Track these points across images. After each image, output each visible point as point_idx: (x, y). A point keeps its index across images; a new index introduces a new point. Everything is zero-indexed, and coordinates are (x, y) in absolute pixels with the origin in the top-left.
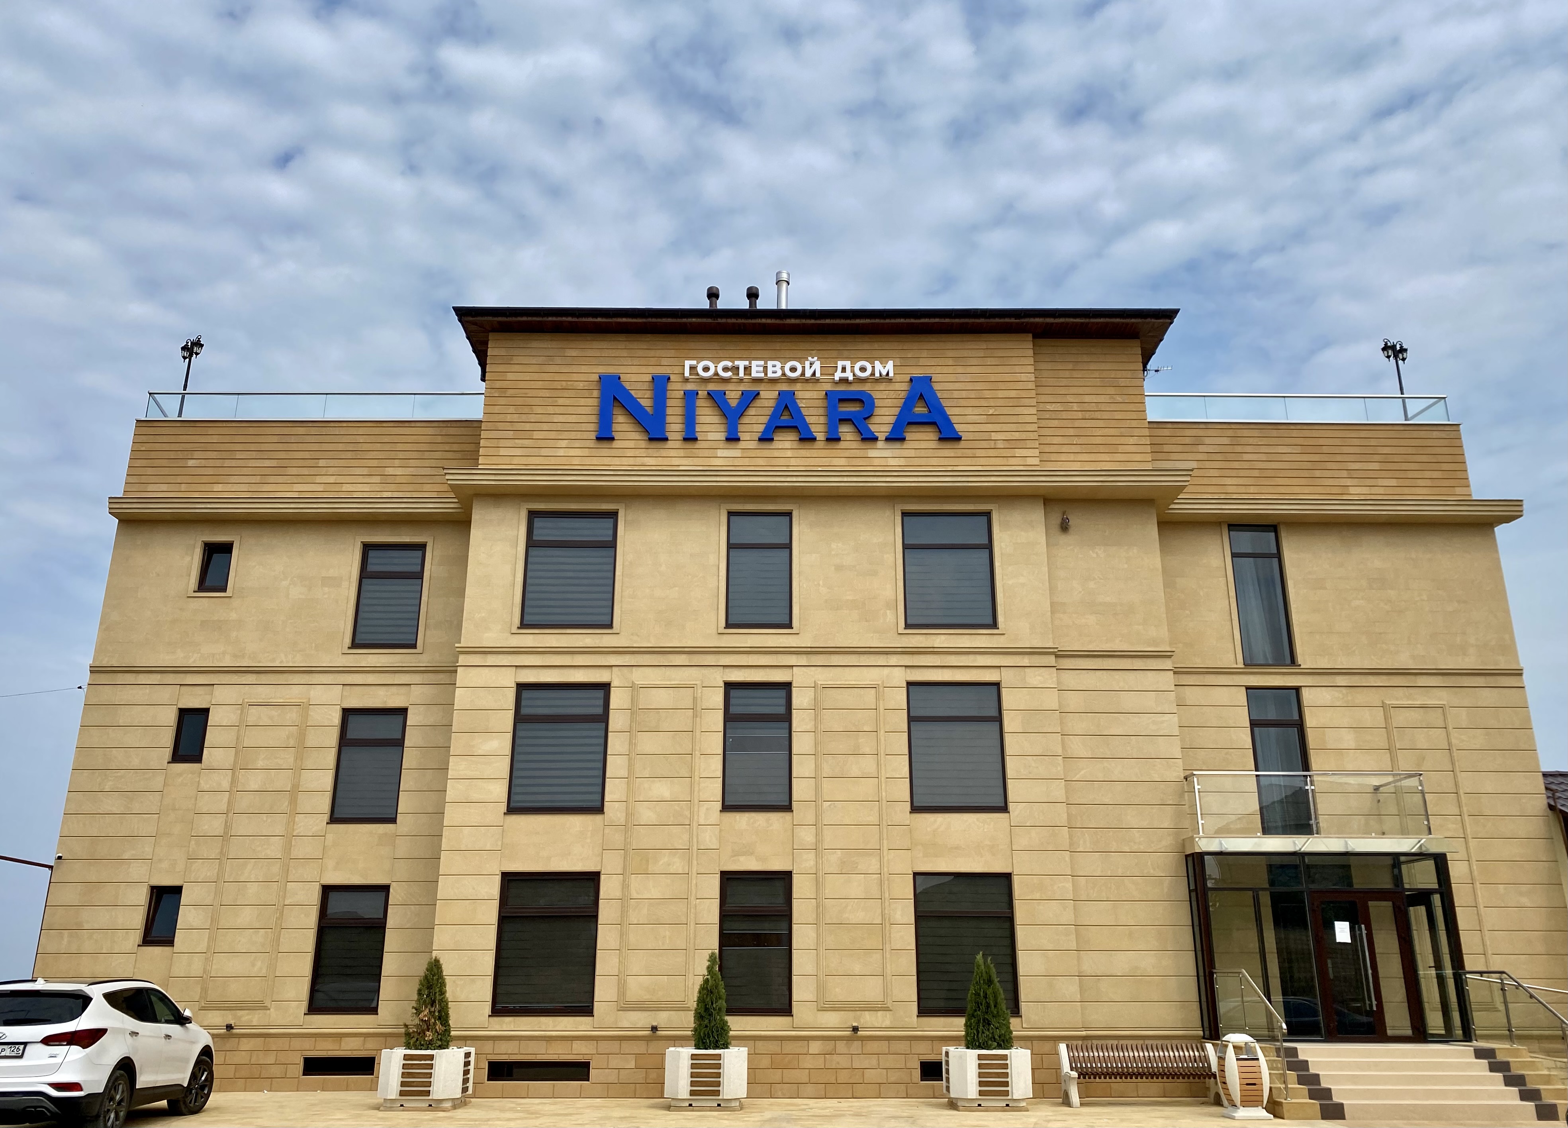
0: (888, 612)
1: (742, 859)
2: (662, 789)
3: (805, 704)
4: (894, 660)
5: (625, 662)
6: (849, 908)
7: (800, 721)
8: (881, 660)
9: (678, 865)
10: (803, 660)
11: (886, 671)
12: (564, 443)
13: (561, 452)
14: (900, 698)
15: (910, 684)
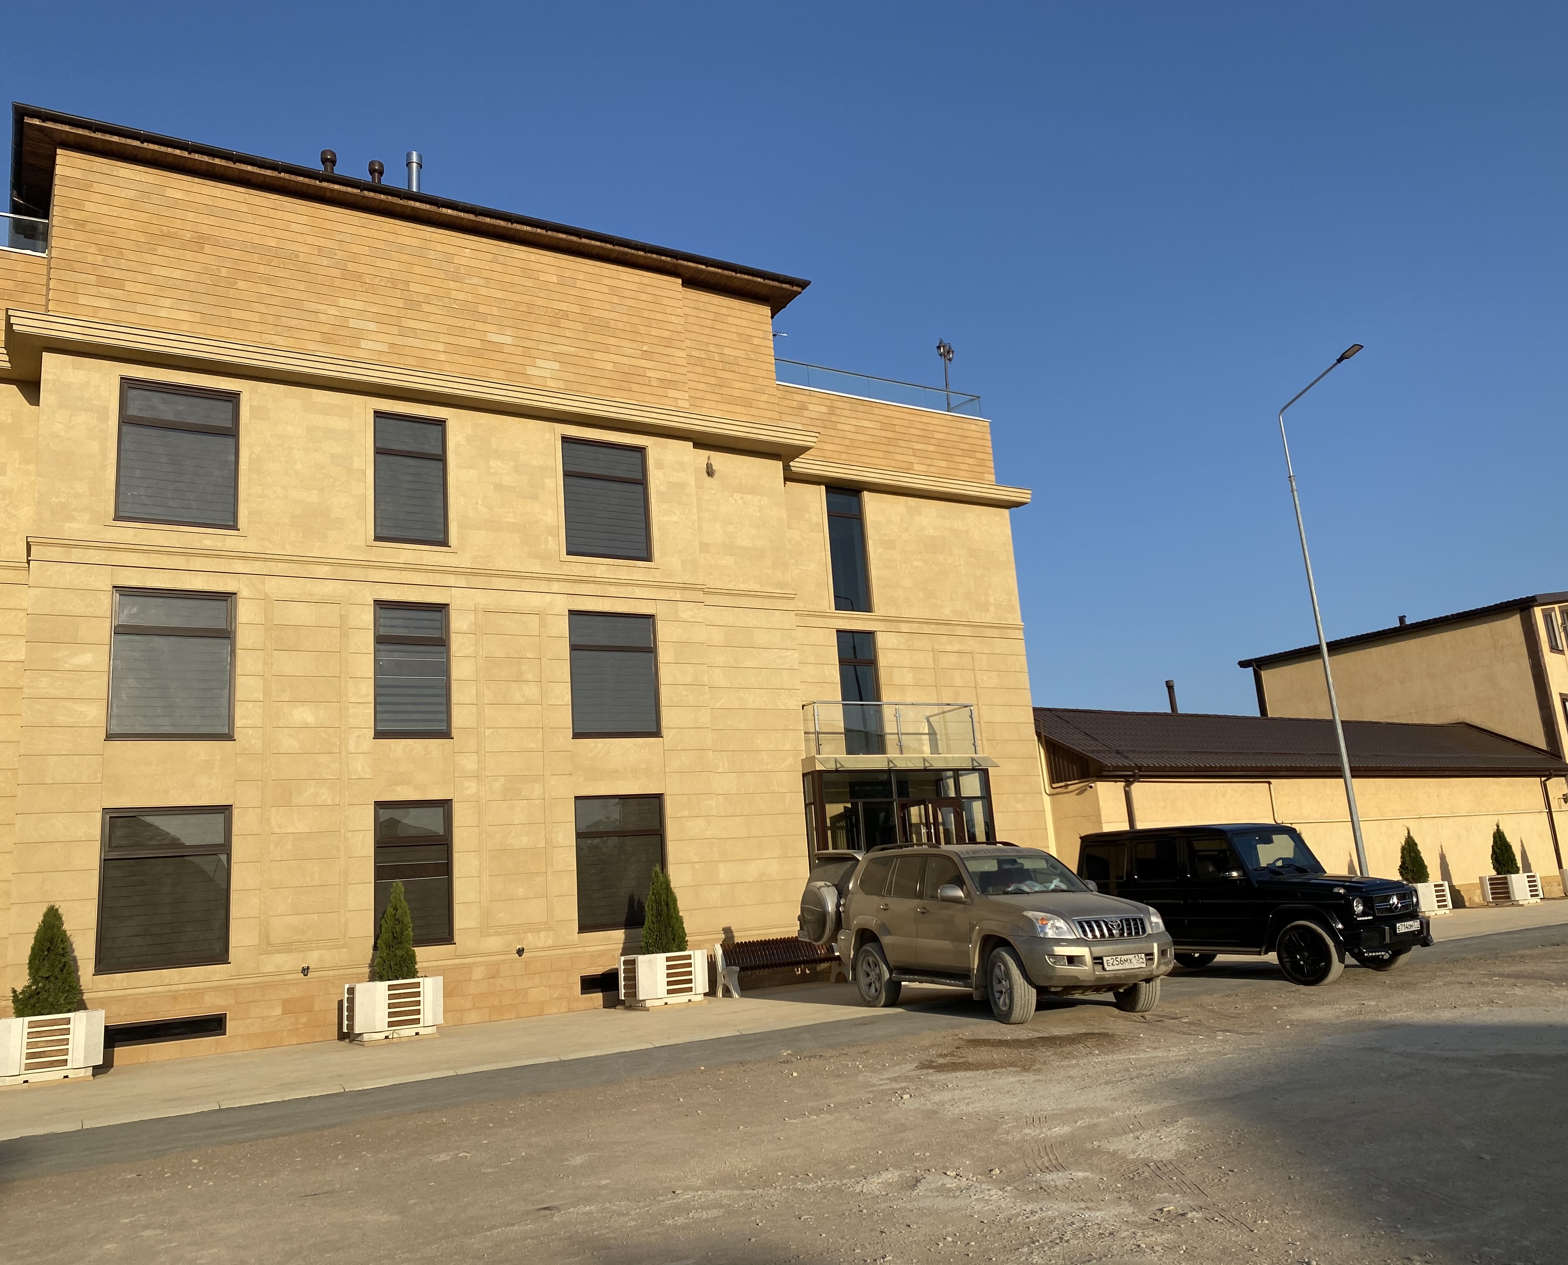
0: (550, 538)
1: (398, 788)
2: (304, 715)
3: (465, 628)
4: (555, 587)
5: (254, 570)
6: (513, 834)
7: (459, 645)
8: (543, 586)
9: (326, 796)
10: (462, 581)
11: (549, 597)
12: (168, 303)
13: (163, 313)
14: (563, 626)
15: (572, 613)
